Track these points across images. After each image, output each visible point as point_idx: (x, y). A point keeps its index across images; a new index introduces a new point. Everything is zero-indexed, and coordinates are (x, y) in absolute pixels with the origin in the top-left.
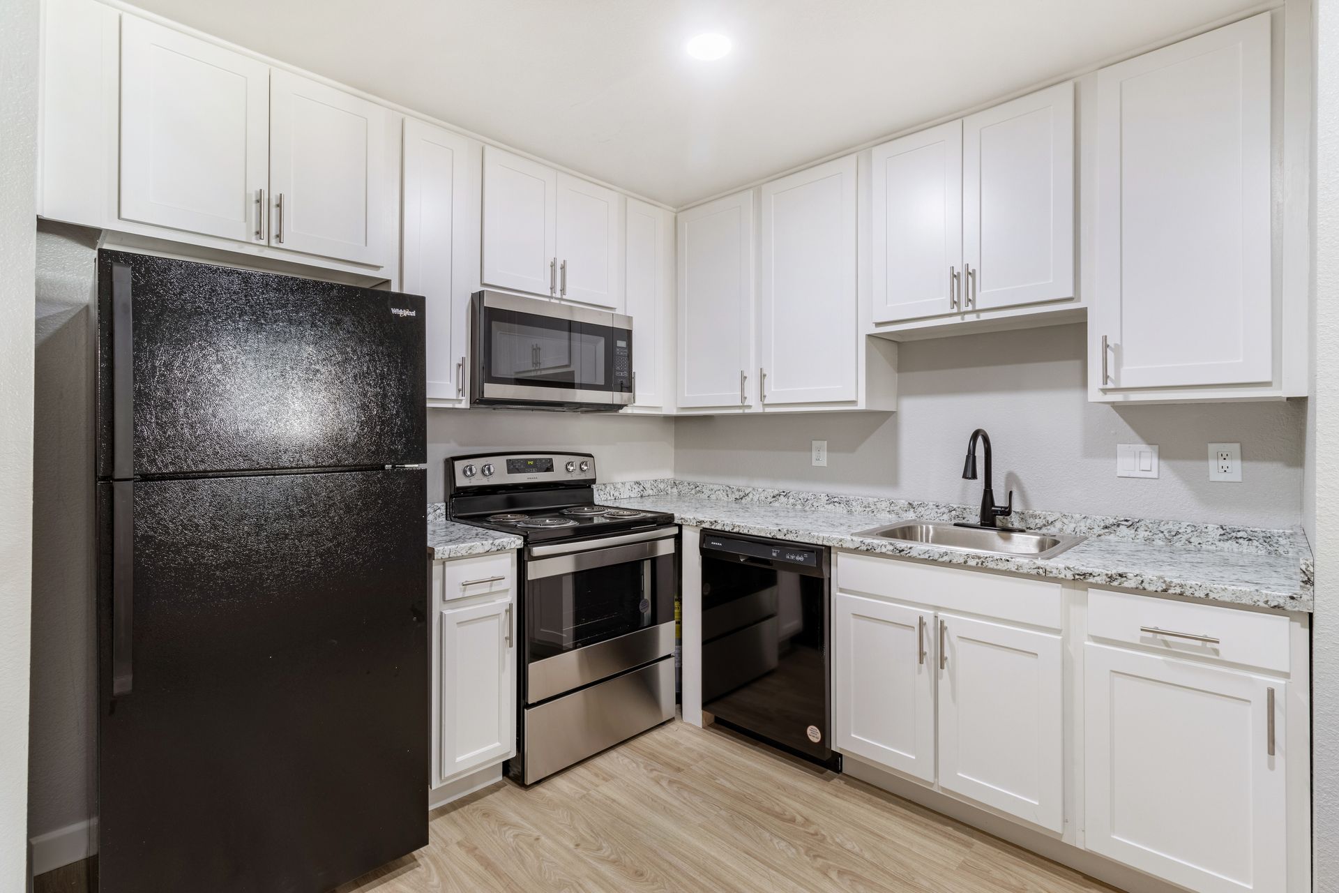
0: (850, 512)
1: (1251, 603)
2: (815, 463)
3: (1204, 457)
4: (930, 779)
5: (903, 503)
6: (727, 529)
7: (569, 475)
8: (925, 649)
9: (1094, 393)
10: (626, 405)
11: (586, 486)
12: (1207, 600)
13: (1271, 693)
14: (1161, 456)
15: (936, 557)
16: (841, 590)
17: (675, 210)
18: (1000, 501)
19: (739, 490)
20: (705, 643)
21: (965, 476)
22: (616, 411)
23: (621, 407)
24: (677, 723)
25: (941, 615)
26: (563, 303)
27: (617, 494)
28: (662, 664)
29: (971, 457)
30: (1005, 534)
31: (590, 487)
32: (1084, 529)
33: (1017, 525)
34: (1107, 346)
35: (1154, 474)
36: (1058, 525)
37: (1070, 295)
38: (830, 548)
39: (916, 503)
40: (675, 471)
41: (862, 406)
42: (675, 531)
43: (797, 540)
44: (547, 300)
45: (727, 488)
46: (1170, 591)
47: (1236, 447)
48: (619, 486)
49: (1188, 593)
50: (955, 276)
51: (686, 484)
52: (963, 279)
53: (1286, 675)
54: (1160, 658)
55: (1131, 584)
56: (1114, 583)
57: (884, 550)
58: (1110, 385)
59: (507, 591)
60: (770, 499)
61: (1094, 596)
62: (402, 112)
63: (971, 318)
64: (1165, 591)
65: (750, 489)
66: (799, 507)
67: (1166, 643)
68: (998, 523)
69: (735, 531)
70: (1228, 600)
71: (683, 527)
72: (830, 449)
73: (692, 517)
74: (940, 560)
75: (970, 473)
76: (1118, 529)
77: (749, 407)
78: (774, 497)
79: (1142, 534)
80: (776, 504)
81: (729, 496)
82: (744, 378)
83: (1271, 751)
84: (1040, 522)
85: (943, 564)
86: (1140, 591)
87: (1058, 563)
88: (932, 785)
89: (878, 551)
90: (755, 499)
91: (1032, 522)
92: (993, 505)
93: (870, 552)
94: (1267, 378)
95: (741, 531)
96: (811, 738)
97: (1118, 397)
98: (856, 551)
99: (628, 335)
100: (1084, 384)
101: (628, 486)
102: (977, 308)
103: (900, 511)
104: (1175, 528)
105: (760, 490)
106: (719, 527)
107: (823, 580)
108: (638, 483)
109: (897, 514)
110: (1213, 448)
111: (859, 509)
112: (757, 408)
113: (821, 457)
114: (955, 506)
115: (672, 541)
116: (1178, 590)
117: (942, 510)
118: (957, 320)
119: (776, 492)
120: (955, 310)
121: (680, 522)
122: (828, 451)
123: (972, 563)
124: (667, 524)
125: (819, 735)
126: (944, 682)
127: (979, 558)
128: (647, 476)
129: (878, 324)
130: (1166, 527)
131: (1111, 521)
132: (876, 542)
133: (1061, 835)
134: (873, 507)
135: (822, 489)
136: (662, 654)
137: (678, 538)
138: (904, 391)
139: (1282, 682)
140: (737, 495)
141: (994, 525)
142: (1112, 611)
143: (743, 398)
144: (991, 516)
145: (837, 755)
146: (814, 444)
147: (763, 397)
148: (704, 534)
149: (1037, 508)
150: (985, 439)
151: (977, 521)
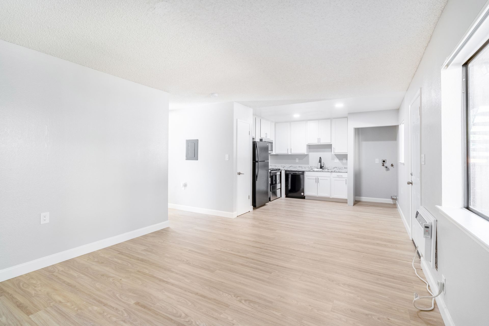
0: (302, 168)
3: (343, 160)
5: (310, 166)
8: (316, 181)
14: (339, 160)
16: (306, 176)
17: (275, 123)
18: (322, 166)
20: (286, 186)
24: (281, 198)
25: (318, 177)
27: (272, 166)
29: (320, 160)
32: (332, 168)
33: (324, 168)
34: (334, 148)
35: (338, 162)
36: (329, 168)
37: (330, 143)
38: (304, 171)
39: (312, 166)
41: (306, 154)
44: (265, 139)
47: (345, 159)
50: (318, 139)
52: (319, 139)
53: (347, 178)
54: (338, 178)
56: (334, 172)
58: (334, 152)
61: (333, 173)
63: (320, 144)
64: (339, 172)
66: (294, 168)
70: (343, 172)
72: (299, 159)
73: (283, 169)
75: (319, 162)
79: (337, 168)
80: (290, 168)
82: (288, 149)
83: (346, 185)
84: (327, 168)
85: (318, 172)
86: (337, 172)
87: (329, 171)
88: (317, 196)
90: (287, 167)
94: (347, 152)
95: (292, 170)
97: (335, 154)
98: (308, 171)
99: (272, 143)
100: (332, 152)
103: (309, 168)
104: (340, 168)
105: (289, 166)
106: (288, 170)
110: (344, 159)
111: (304, 167)
112: (290, 154)
113: (297, 161)
114: (317, 167)
117: (315, 167)
118: (318, 144)
121: (281, 170)
123: (321, 171)
124: (279, 170)
125: (303, 194)
126: (318, 184)
129: (308, 143)
131: (334, 167)
132: (310, 170)
134: (306, 167)
135: (298, 165)
136: (278, 188)
137: (281, 172)
138: (310, 152)
141: (321, 168)
142: (334, 174)
143: (288, 152)
144: (321, 167)
145: (305, 196)
146: (296, 159)
147: (291, 152)
148: (286, 171)
149: (326, 166)
150: (321, 158)
151: (320, 168)
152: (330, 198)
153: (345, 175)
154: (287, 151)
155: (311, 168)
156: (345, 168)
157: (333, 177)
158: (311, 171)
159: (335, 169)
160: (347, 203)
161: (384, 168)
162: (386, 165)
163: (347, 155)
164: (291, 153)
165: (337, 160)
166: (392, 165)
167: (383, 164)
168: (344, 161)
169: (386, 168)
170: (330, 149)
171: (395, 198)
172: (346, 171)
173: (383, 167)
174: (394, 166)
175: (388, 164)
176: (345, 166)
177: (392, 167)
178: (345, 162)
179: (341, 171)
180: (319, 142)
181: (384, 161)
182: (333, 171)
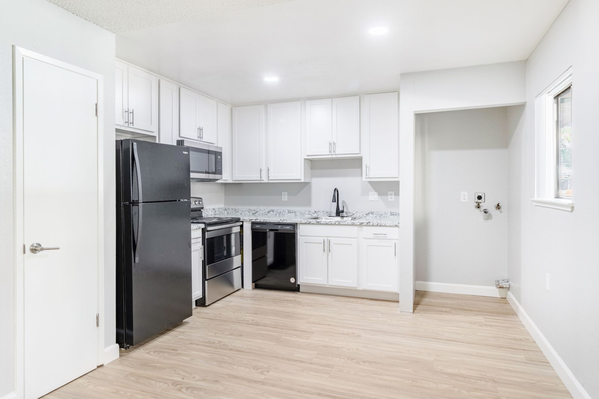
0: (296, 215)
1: (392, 225)
2: (283, 200)
3: (387, 195)
4: (326, 283)
5: (313, 211)
6: (262, 221)
7: (196, 205)
8: (325, 249)
9: (364, 179)
10: (219, 179)
11: (199, 210)
12: (385, 226)
13: (395, 243)
14: (379, 195)
15: (328, 223)
16: (301, 236)
17: (231, 106)
18: (341, 209)
19: (254, 210)
20: (254, 261)
21: (333, 201)
22: (214, 182)
23: (217, 180)
24: (242, 290)
25: (329, 238)
26: (201, 142)
27: (207, 213)
28: (234, 271)
29: (334, 195)
30: (342, 218)
31: (200, 210)
32: (362, 215)
33: (345, 216)
34: (367, 167)
35: (377, 200)
36: (355, 215)
37: (359, 153)
38: (297, 223)
39: (317, 211)
40: (225, 204)
41: (303, 181)
42: (241, 223)
43: (287, 222)
44: (196, 141)
45: (249, 210)
46: (379, 225)
48: (208, 210)
49: (382, 225)
50: (330, 144)
51: (231, 209)
52: (332, 145)
53: (398, 240)
54: (376, 240)
55: (371, 224)
56: (368, 224)
57: (314, 222)
58: (367, 177)
59: (199, 242)
60: (267, 213)
61: (364, 228)
62: (159, 77)
63: (334, 156)
64: (377, 225)
65: (259, 210)
66: (278, 215)
67: (378, 237)
68: (340, 215)
69: (264, 221)
70: (388, 225)
71: (244, 222)
73: (247, 218)
74: (329, 223)
75: (334, 201)
76: (369, 215)
77: (263, 180)
78: (268, 212)
79: (374, 215)
80: (269, 215)
81: (250, 213)
82: (261, 170)
83: (395, 256)
84: (351, 214)
85: (330, 225)
86: (373, 225)
87: (356, 222)
88: (326, 285)
89: (312, 223)
90: (261, 213)
91: (349, 215)
92: (339, 210)
93: (309, 223)
94: (397, 176)
95: (267, 221)
96: (291, 282)
97: (369, 180)
98: (306, 223)
99: (220, 154)
100: (362, 176)
101: (211, 211)
102: (336, 154)
103: (312, 214)
104: (381, 213)
105: (263, 210)
106: (258, 221)
107: (295, 233)
108: (214, 209)
109: (311, 215)
110: (389, 193)
111: (299, 214)
112: (265, 180)
113: (285, 197)
114: (328, 211)
115: (239, 227)
116: (380, 224)
117: (325, 213)
118: (330, 156)
119: (269, 210)
120: (330, 154)
121: (242, 221)
122: (288, 195)
123: (337, 223)
124: (238, 221)
125: (294, 280)
126: (330, 257)
127: (339, 222)
128: (216, 206)
129: (308, 156)
130: (380, 213)
131: (368, 212)
132: (311, 220)
133: (357, 288)
134: (303, 213)
135: (286, 209)
136: (234, 267)
137: (242, 226)
138: (313, 176)
139: (397, 241)
140: (253, 212)
141: (339, 216)
142: (367, 231)
143: (261, 177)
144: (339, 213)
145: (299, 285)
146: (283, 193)
147: (268, 177)
148: (253, 224)
149: (350, 210)
150: (337, 191)
151: (335, 215)
152: (358, 289)
153: (392, 233)
154: (259, 176)
155: (315, 215)
156: (392, 214)
157: (364, 238)
158: (313, 224)
159: (370, 218)
160: (398, 302)
161: (479, 214)
162: (484, 206)
163: (398, 182)
164: (269, 180)
165: (373, 196)
166: (498, 207)
167: (479, 205)
168: (391, 198)
169: (485, 212)
170: (360, 170)
171: (505, 285)
172: (396, 223)
173: (478, 210)
174: (503, 209)
175: (488, 204)
176: (394, 210)
177: (498, 211)
178: (393, 200)
179: (383, 222)
180: (332, 152)
181: (480, 198)
182: (364, 221)
